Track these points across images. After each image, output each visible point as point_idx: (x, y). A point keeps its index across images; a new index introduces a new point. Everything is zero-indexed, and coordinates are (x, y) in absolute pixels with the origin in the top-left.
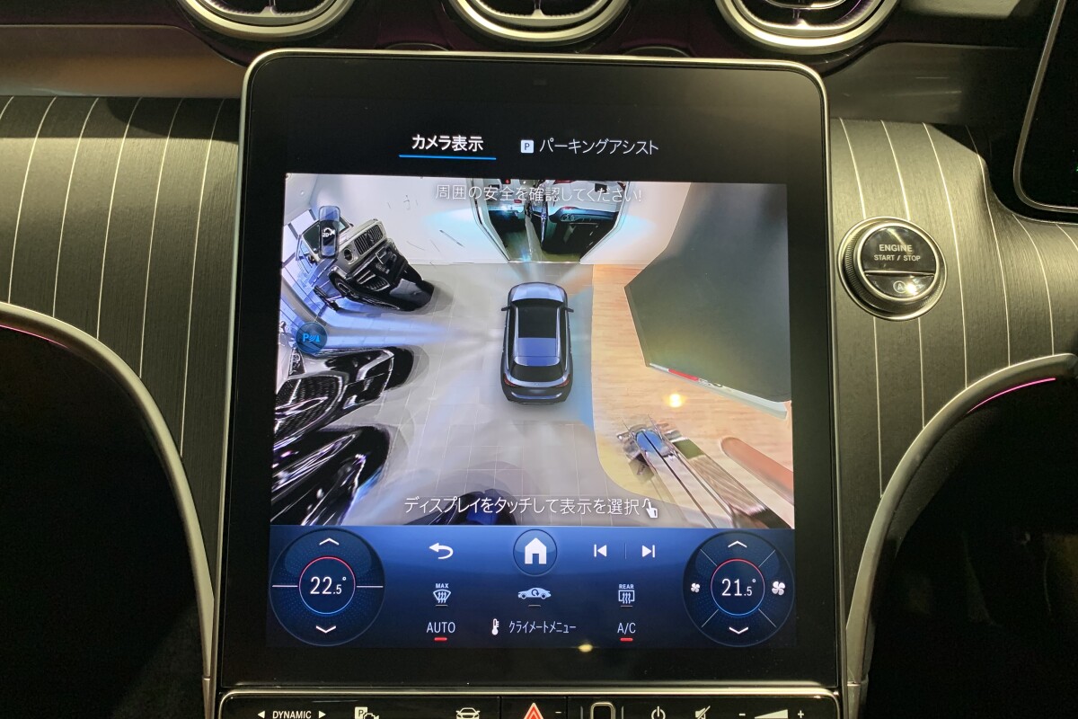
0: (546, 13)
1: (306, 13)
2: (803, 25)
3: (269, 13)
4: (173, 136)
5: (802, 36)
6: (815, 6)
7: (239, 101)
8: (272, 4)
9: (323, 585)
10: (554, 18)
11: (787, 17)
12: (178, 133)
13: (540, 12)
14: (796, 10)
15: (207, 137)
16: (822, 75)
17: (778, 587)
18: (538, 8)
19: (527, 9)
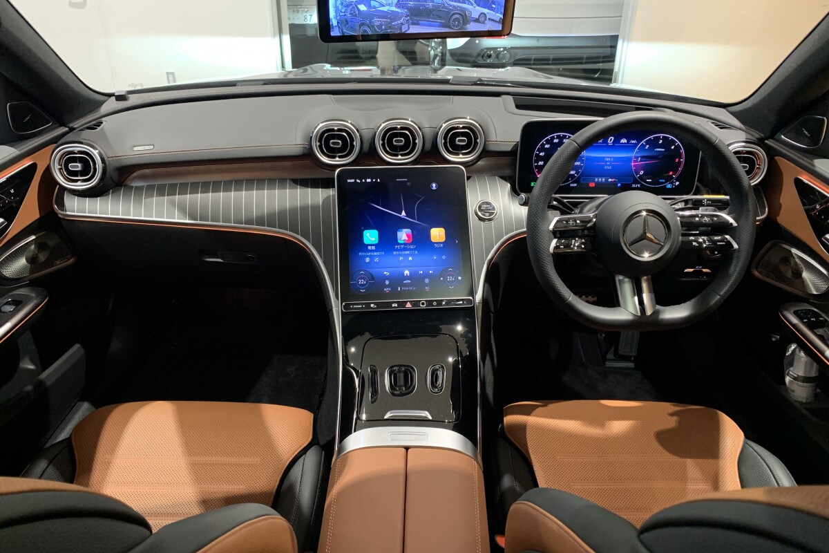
1: (346, 159)
2: (461, 156)
3: (337, 159)
5: (460, 158)
6: (464, 151)
7: (334, 179)
9: (362, 282)
10: (403, 157)
11: (458, 154)
14: (460, 153)
16: (465, 167)
17: (460, 278)
18: (399, 155)
19: (397, 155)
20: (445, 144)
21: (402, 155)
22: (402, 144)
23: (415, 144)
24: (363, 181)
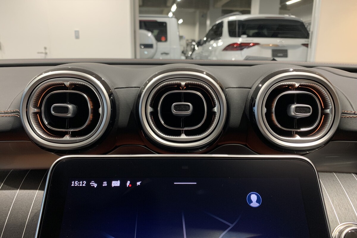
0: (186, 135)
1: (83, 138)
3: (67, 138)
4: (21, 189)
6: (303, 130)
8: (69, 133)
10: (190, 137)
11: (290, 134)
12: (23, 188)
13: (184, 135)
14: (294, 132)
15: (36, 189)
18: (183, 133)
19: (179, 134)
20: (268, 115)
21: (188, 133)
22: (189, 112)
23: (211, 115)
24: (105, 184)
